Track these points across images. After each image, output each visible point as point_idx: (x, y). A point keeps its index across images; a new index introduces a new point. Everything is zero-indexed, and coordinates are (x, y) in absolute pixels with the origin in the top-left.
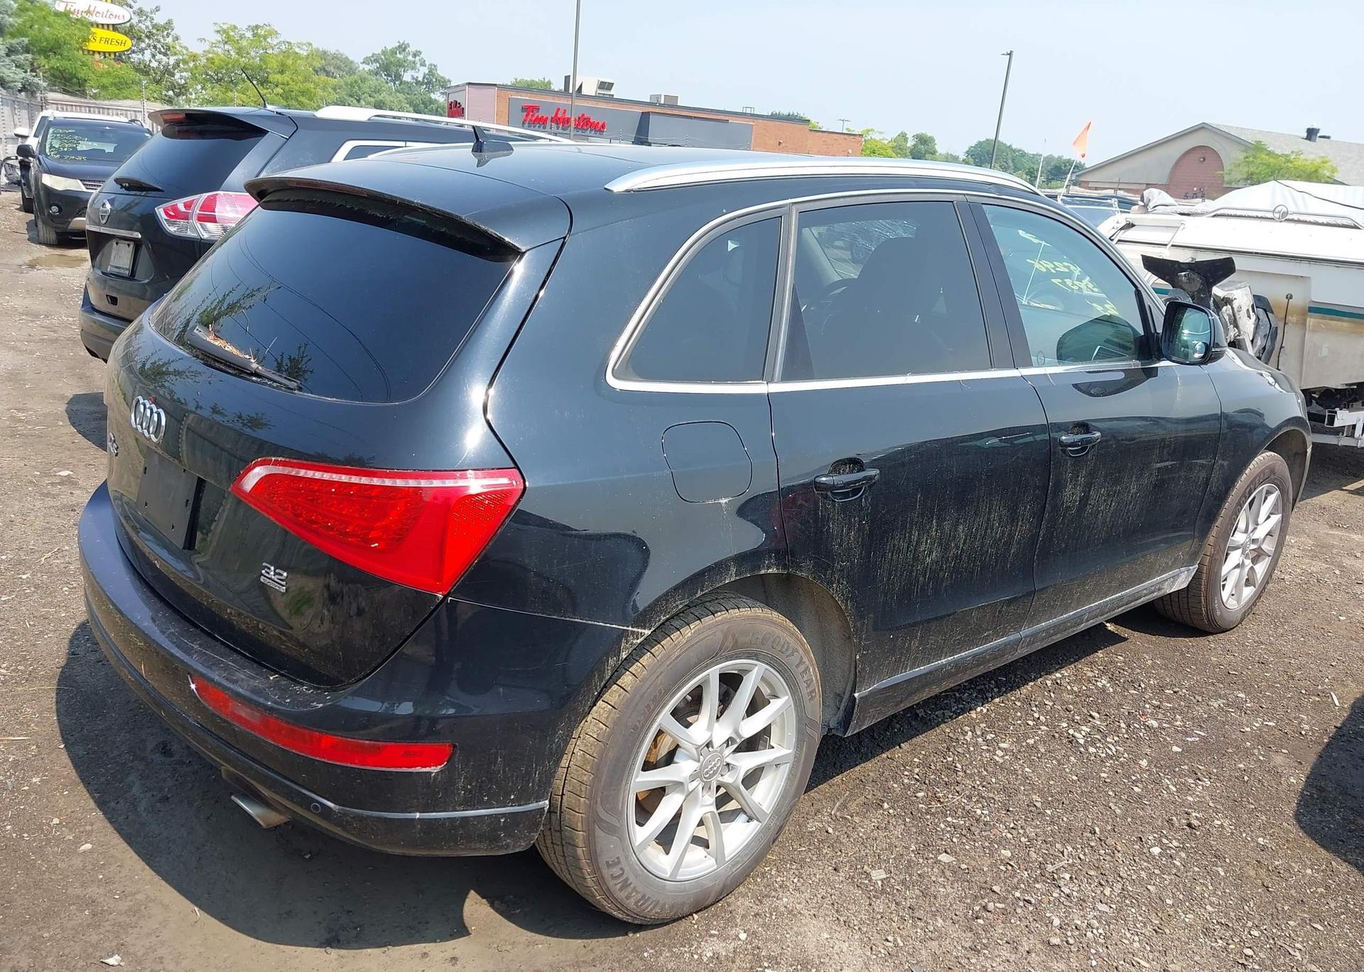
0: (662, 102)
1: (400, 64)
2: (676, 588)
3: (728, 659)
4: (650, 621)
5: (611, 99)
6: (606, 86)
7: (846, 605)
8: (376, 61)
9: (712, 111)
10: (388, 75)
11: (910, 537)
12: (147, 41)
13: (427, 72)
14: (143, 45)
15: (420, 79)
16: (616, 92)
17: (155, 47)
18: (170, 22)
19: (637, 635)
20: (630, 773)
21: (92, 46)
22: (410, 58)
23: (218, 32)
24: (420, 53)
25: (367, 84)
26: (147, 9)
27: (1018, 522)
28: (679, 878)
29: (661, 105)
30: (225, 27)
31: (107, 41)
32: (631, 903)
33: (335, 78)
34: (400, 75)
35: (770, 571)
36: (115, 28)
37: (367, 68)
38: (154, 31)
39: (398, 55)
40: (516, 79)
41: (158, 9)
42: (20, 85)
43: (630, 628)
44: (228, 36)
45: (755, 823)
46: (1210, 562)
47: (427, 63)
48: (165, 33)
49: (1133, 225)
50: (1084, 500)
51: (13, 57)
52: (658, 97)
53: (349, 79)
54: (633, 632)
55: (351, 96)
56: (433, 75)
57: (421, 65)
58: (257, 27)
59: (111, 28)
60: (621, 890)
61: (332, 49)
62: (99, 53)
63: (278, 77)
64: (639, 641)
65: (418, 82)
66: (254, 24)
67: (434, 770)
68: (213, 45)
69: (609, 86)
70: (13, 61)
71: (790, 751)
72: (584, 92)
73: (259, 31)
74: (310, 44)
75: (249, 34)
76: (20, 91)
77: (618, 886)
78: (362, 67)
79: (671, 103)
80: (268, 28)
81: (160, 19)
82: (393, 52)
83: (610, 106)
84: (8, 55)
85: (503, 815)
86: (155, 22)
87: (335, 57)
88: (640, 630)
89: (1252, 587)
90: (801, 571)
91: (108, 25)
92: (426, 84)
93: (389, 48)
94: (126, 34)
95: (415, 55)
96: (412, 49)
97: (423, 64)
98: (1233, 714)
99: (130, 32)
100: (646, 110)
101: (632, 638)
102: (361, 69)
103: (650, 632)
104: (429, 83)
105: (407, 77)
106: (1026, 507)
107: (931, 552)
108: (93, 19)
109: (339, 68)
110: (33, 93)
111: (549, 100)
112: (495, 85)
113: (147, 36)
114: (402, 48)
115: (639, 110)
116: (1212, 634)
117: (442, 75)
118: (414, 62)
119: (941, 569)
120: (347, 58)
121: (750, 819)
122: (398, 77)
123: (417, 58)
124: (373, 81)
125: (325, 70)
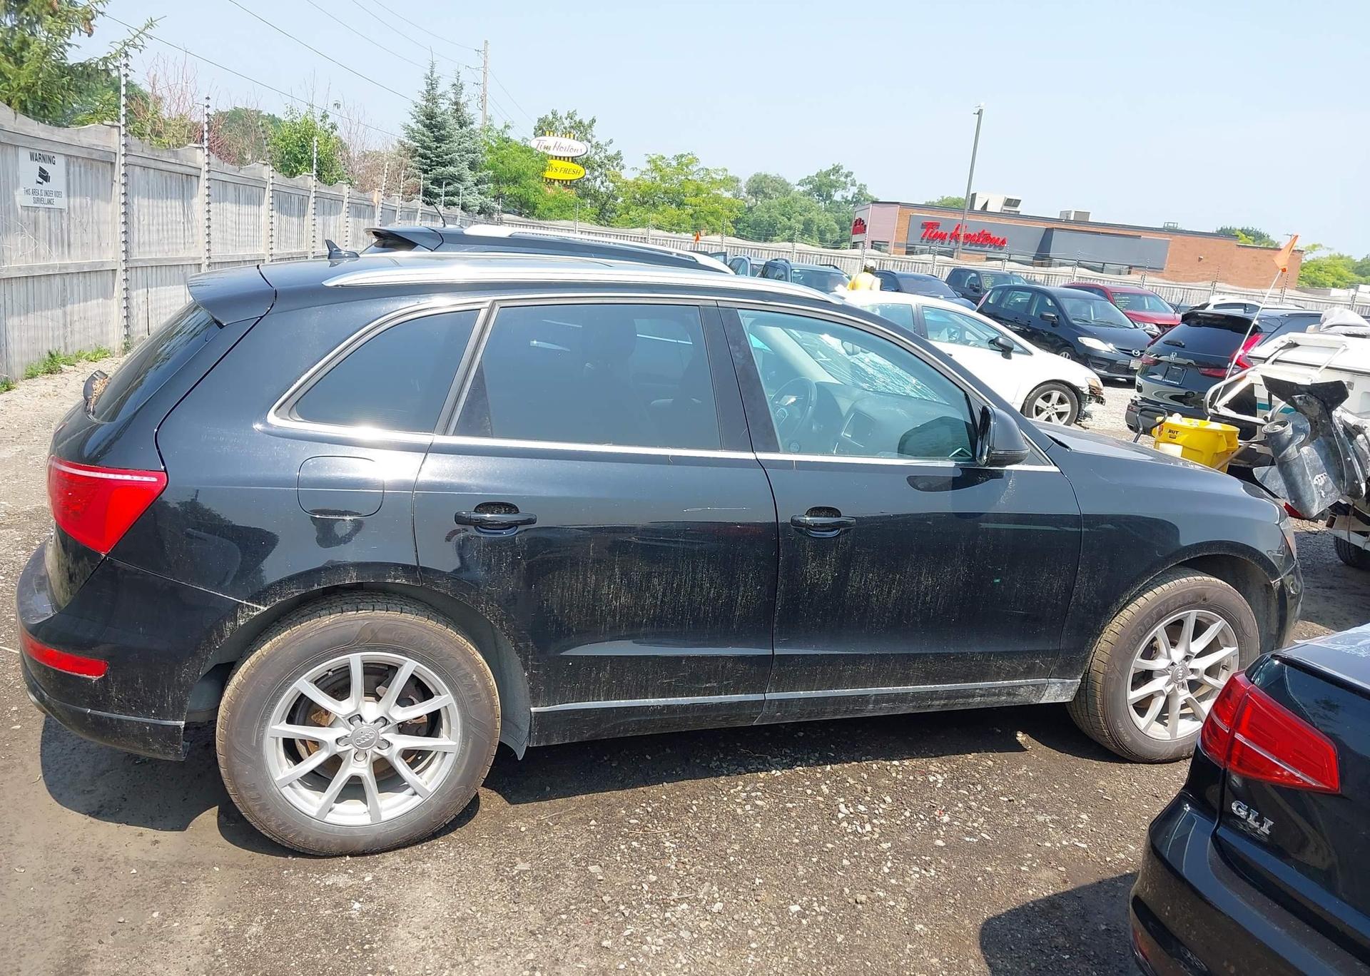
0: (1072, 218)
1: (833, 185)
2: (290, 579)
3: (369, 649)
4: (265, 600)
5: (1017, 215)
6: (1012, 203)
7: (501, 624)
8: (810, 183)
9: (1123, 227)
10: (820, 195)
11: (585, 579)
12: (600, 170)
13: (856, 191)
14: (596, 173)
15: (850, 198)
16: (1022, 210)
17: (606, 175)
18: (619, 153)
19: (253, 609)
20: (265, 720)
21: (548, 174)
22: (842, 179)
23: (649, 162)
24: (852, 173)
25: (798, 205)
26: (602, 143)
27: (738, 588)
28: (326, 820)
29: (1068, 221)
30: (654, 157)
31: (565, 171)
32: (273, 825)
33: (772, 199)
34: (831, 195)
35: (397, 581)
36: (574, 160)
37: (801, 189)
38: (606, 161)
39: (832, 177)
40: (943, 197)
41: (611, 142)
42: (478, 208)
43: (245, 602)
44: (655, 164)
45: (417, 796)
46: (1104, 680)
47: (858, 183)
48: (615, 164)
49: (1296, 345)
50: (841, 581)
51: (480, 187)
52: (1068, 213)
53: (783, 200)
54: (248, 606)
55: (783, 215)
56: (862, 195)
57: (852, 185)
58: (682, 156)
59: (570, 160)
60: (260, 810)
61: (772, 173)
62: (558, 180)
63: (693, 200)
64: (255, 614)
65: (847, 201)
66: (678, 154)
67: (95, 678)
68: (643, 173)
69: (1016, 203)
70: (479, 189)
71: (454, 743)
72: (989, 209)
73: (683, 159)
74: (726, 170)
75: (674, 163)
76: (479, 213)
77: (257, 808)
78: (797, 188)
79: (1082, 219)
80: (690, 157)
81: (611, 151)
82: (827, 174)
83: (1012, 223)
84: (476, 185)
85: (148, 724)
86: (608, 153)
87: (774, 180)
88: (255, 606)
89: (1199, 722)
90: (438, 587)
91: (568, 158)
92: (855, 202)
93: (824, 171)
94: (583, 165)
95: (847, 176)
96: (845, 171)
97: (853, 184)
98: (1050, 830)
99: (586, 163)
100: (1050, 226)
101: (247, 609)
102: (796, 190)
103: (266, 609)
104: (858, 202)
105: (837, 196)
106: (747, 575)
107: (617, 598)
108: (551, 152)
109: (775, 190)
110: (490, 215)
111: (949, 216)
112: (897, 203)
113: (600, 166)
114: (836, 170)
115: (1043, 226)
116: (1131, 762)
117: (870, 194)
118: (845, 183)
119: (636, 614)
120: (784, 180)
121: (415, 794)
122: (829, 196)
123: (849, 178)
124: (805, 201)
125: (763, 192)
